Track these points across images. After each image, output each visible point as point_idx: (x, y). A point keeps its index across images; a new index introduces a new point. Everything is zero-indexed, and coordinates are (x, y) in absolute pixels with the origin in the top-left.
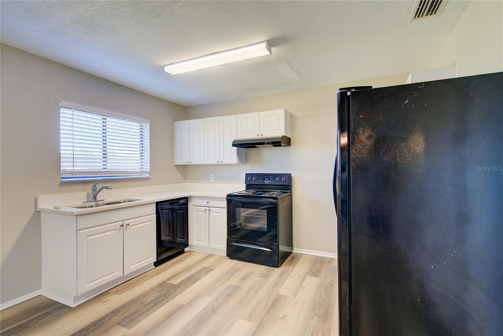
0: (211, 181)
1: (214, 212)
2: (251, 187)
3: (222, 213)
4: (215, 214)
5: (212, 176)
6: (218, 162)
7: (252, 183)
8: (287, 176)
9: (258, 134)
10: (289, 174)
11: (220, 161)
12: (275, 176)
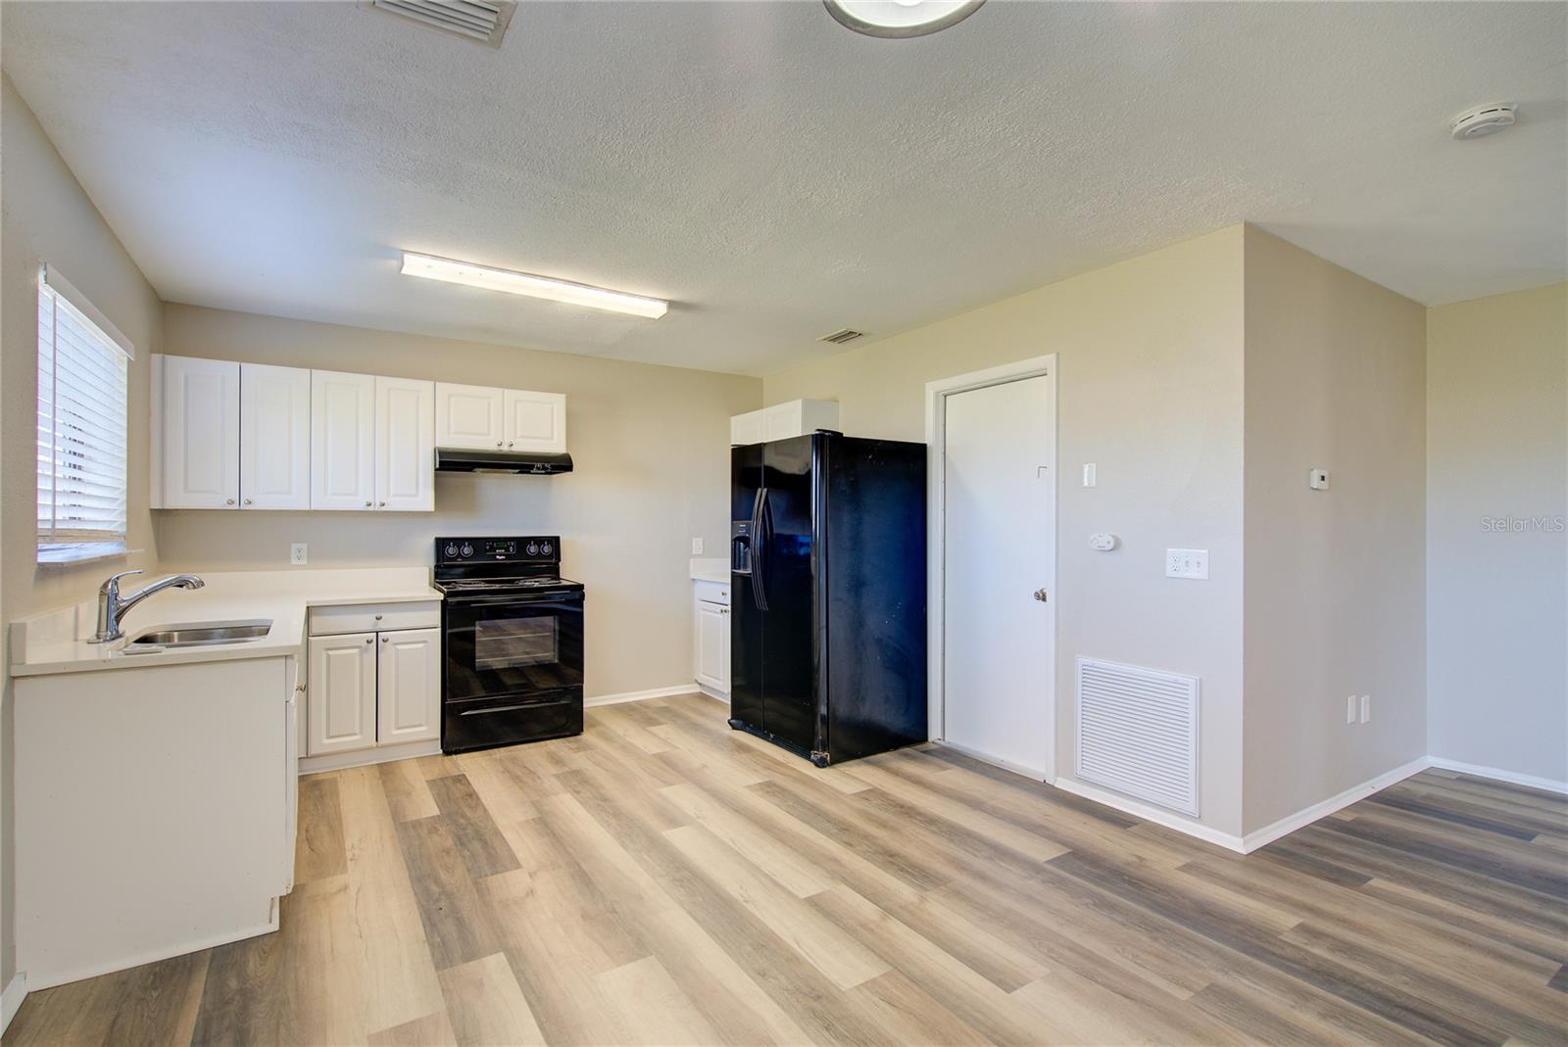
0: (294, 562)
1: (396, 644)
2: (452, 573)
3: (425, 642)
4: (399, 647)
5: (294, 546)
6: (370, 505)
7: (460, 561)
8: (555, 542)
9: (499, 441)
10: (557, 539)
11: (378, 504)
12: (522, 542)
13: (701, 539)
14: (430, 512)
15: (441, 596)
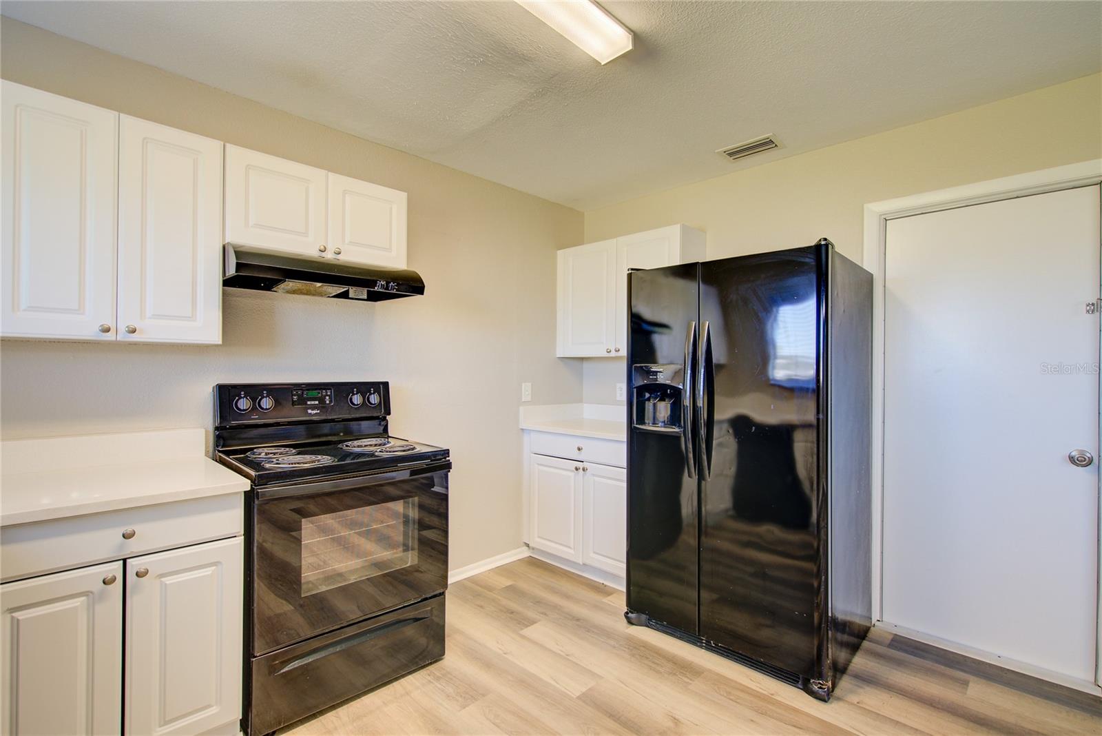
1: (164, 576)
3: (213, 564)
4: (170, 581)
6: (108, 330)
7: (255, 419)
8: (383, 388)
9: (320, 245)
10: (386, 385)
11: (122, 328)
12: (343, 390)
13: (530, 384)
14: (217, 346)
15: (246, 485)
